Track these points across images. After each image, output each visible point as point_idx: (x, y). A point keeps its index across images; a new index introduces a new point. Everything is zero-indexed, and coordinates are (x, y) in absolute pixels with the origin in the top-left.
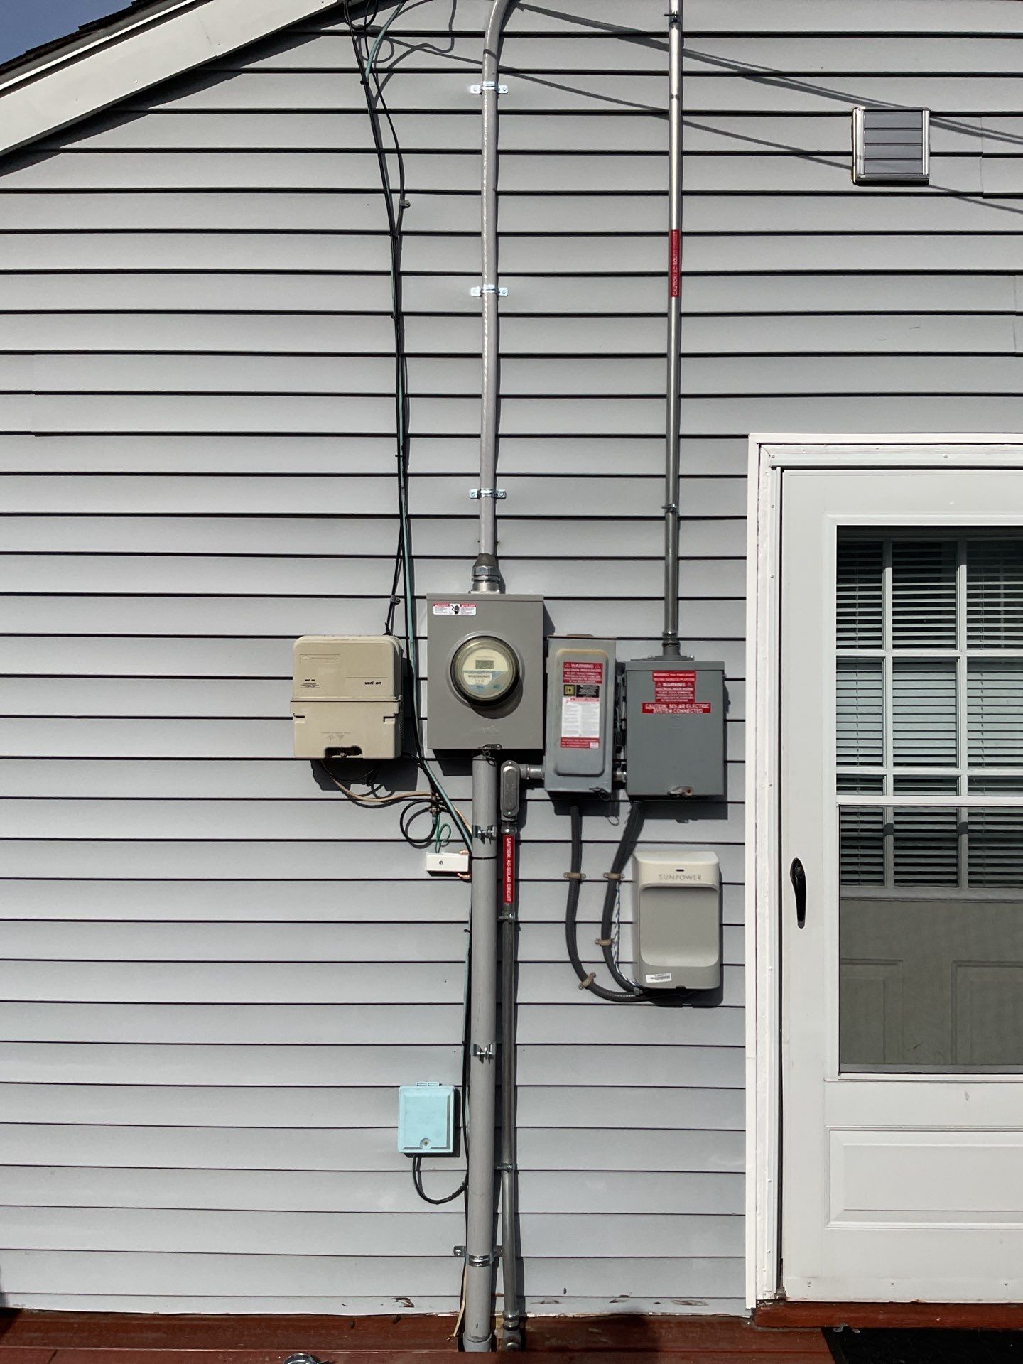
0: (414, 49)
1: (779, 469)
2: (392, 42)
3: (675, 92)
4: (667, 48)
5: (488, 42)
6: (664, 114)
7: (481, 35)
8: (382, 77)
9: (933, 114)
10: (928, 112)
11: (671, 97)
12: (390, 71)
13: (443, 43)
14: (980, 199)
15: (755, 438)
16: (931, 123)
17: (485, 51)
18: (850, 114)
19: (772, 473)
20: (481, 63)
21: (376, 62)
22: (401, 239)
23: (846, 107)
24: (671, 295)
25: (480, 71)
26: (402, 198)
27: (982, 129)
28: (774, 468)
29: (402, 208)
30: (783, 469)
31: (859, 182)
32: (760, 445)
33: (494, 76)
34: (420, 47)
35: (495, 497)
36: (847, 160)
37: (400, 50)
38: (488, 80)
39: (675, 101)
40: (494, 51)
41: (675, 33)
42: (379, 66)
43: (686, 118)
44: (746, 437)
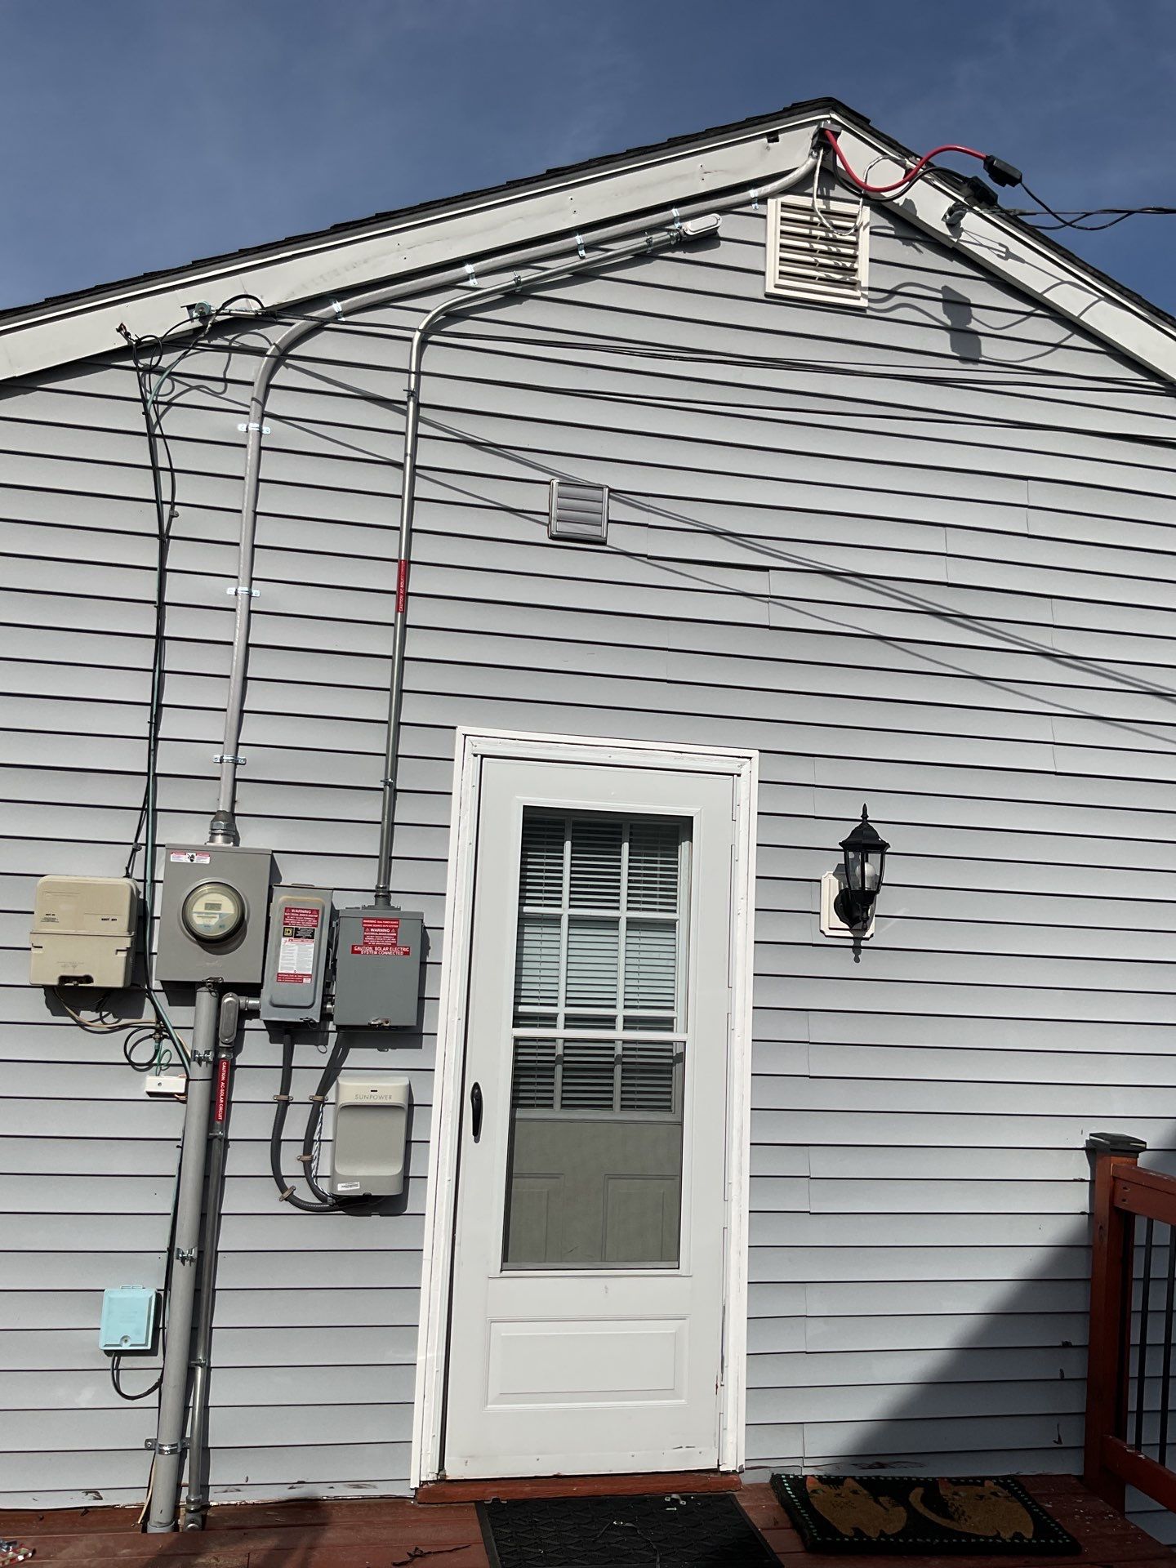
0: (191, 388)
1: (479, 756)
2: (173, 380)
3: (409, 452)
4: (405, 413)
5: (256, 391)
6: (401, 466)
7: (251, 384)
8: (162, 408)
9: (611, 490)
10: (607, 489)
11: (406, 455)
12: (170, 404)
13: (218, 387)
14: (645, 559)
15: (462, 730)
16: (609, 497)
17: (253, 399)
18: (548, 483)
19: (474, 760)
20: (249, 407)
21: (157, 395)
22: (169, 541)
23: (546, 477)
24: (397, 611)
25: (247, 413)
26: (172, 508)
27: (649, 506)
28: (475, 755)
29: (171, 517)
30: (483, 756)
31: (553, 538)
32: (465, 735)
33: (258, 420)
34: (198, 388)
35: (236, 763)
36: (545, 519)
37: (179, 388)
38: (254, 422)
39: (408, 458)
40: (261, 400)
41: (411, 404)
42: (160, 399)
43: (418, 471)
44: (454, 728)
